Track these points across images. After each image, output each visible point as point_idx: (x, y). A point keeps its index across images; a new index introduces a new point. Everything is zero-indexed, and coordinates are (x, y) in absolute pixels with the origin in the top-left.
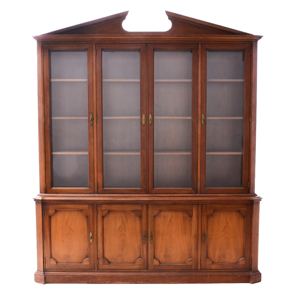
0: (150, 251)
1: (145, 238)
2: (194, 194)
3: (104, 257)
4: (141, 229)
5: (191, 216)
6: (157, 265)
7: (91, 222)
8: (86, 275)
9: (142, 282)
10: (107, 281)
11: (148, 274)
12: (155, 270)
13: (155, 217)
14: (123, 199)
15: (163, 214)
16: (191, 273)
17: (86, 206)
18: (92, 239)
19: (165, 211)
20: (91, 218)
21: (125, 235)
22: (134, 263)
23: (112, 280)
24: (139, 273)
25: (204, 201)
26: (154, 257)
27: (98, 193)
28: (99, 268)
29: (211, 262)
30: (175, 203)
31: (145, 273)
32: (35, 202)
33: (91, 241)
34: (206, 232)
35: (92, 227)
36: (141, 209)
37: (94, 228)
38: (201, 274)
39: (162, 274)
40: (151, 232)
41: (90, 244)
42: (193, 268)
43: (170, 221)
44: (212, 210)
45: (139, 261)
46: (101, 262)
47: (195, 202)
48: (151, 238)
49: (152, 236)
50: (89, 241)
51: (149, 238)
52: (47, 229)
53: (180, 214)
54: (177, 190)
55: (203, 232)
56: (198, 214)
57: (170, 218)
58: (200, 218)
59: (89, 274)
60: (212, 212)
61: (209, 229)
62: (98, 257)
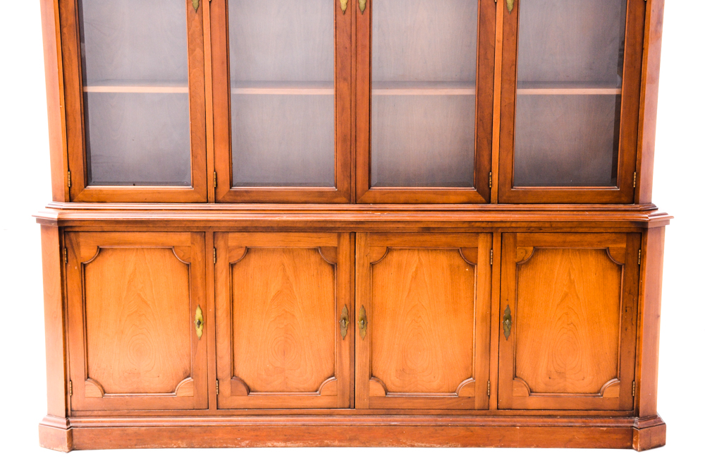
0: (361, 359)
1: (347, 323)
2: (480, 205)
3: (233, 375)
4: (336, 299)
5: (472, 265)
6: (380, 397)
7: (199, 281)
8: (184, 424)
9: (340, 441)
10: (243, 439)
11: (353, 421)
12: (373, 411)
13: (372, 265)
14: (285, 217)
15: (394, 257)
16: (469, 418)
17: (185, 238)
18: (201, 327)
19: (401, 249)
20: (198, 270)
21: (293, 316)
22: (316, 391)
23: (257, 436)
24: (331, 418)
25: (508, 225)
26: (372, 376)
27: (216, 202)
28: (221, 405)
29: (526, 389)
30: (427, 230)
31: (347, 418)
32: (39, 225)
33: (199, 331)
34: (512, 308)
35: (201, 293)
36: (336, 246)
37: (206, 296)
38: (499, 421)
39: (390, 421)
40: (363, 307)
41: (196, 340)
42: (477, 405)
43: (415, 277)
44: (532, 248)
45: (330, 386)
46: (226, 388)
47: (484, 225)
48: (364, 323)
49: (364, 319)
50: (195, 331)
51: (359, 323)
52: (75, 300)
53: (443, 260)
54: (435, 193)
55: (504, 308)
56: (491, 258)
57: (414, 270)
58: (496, 270)
59: (193, 421)
60: (530, 254)
61: (521, 300)
62: (219, 375)
